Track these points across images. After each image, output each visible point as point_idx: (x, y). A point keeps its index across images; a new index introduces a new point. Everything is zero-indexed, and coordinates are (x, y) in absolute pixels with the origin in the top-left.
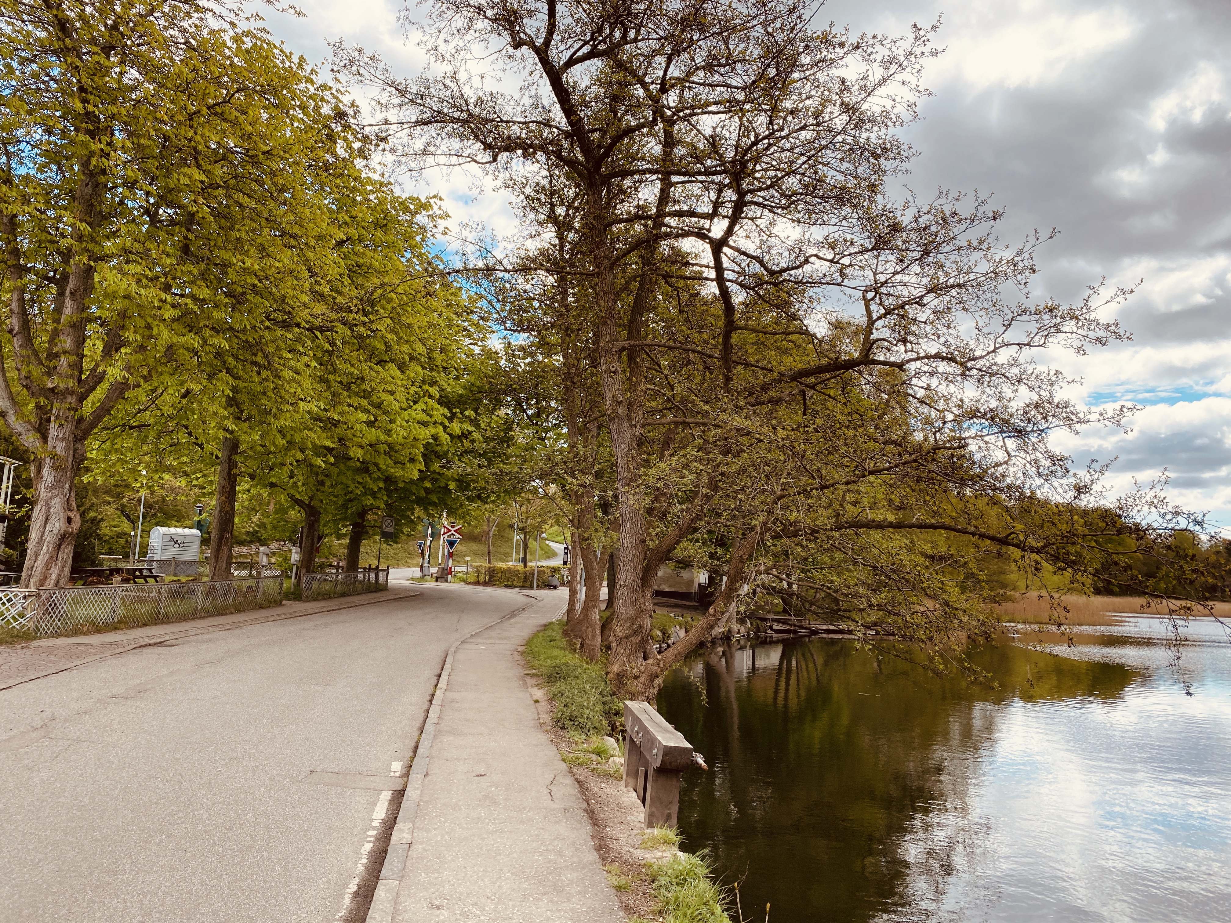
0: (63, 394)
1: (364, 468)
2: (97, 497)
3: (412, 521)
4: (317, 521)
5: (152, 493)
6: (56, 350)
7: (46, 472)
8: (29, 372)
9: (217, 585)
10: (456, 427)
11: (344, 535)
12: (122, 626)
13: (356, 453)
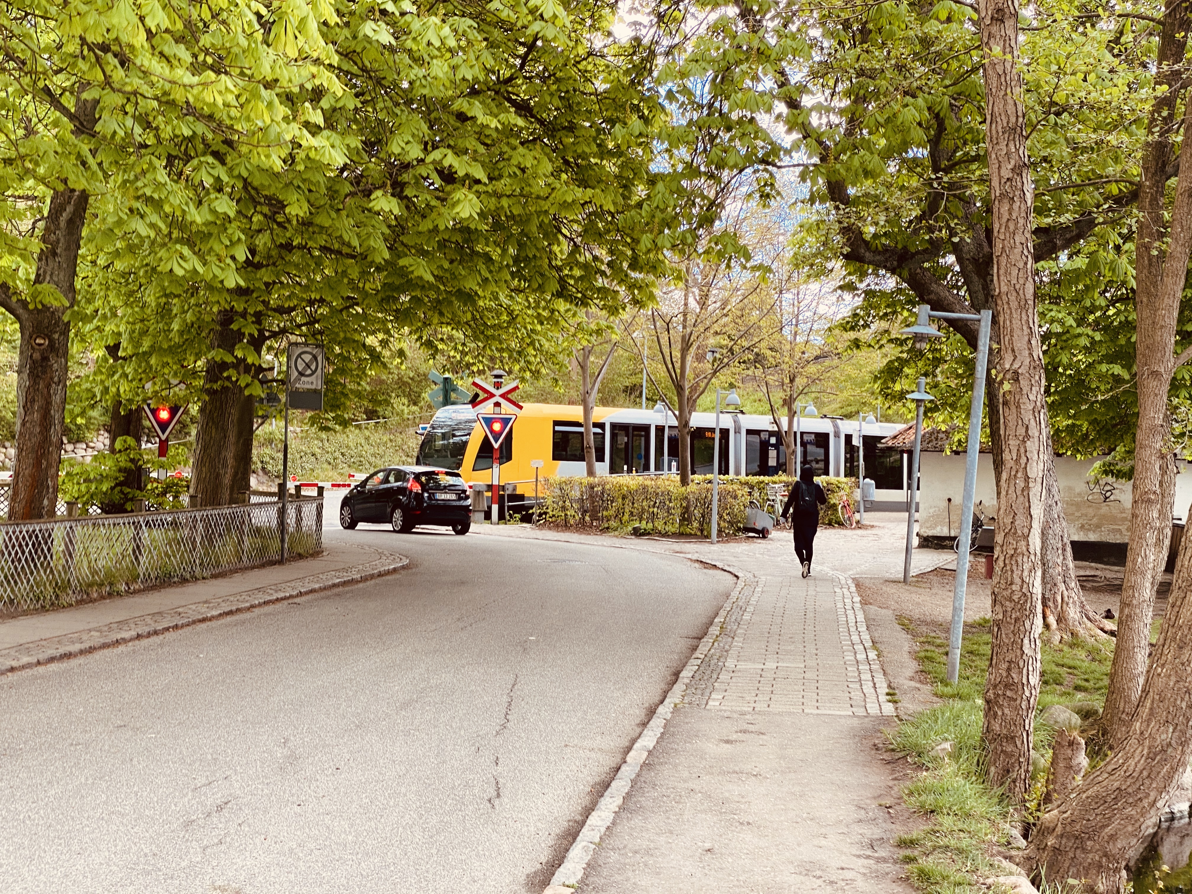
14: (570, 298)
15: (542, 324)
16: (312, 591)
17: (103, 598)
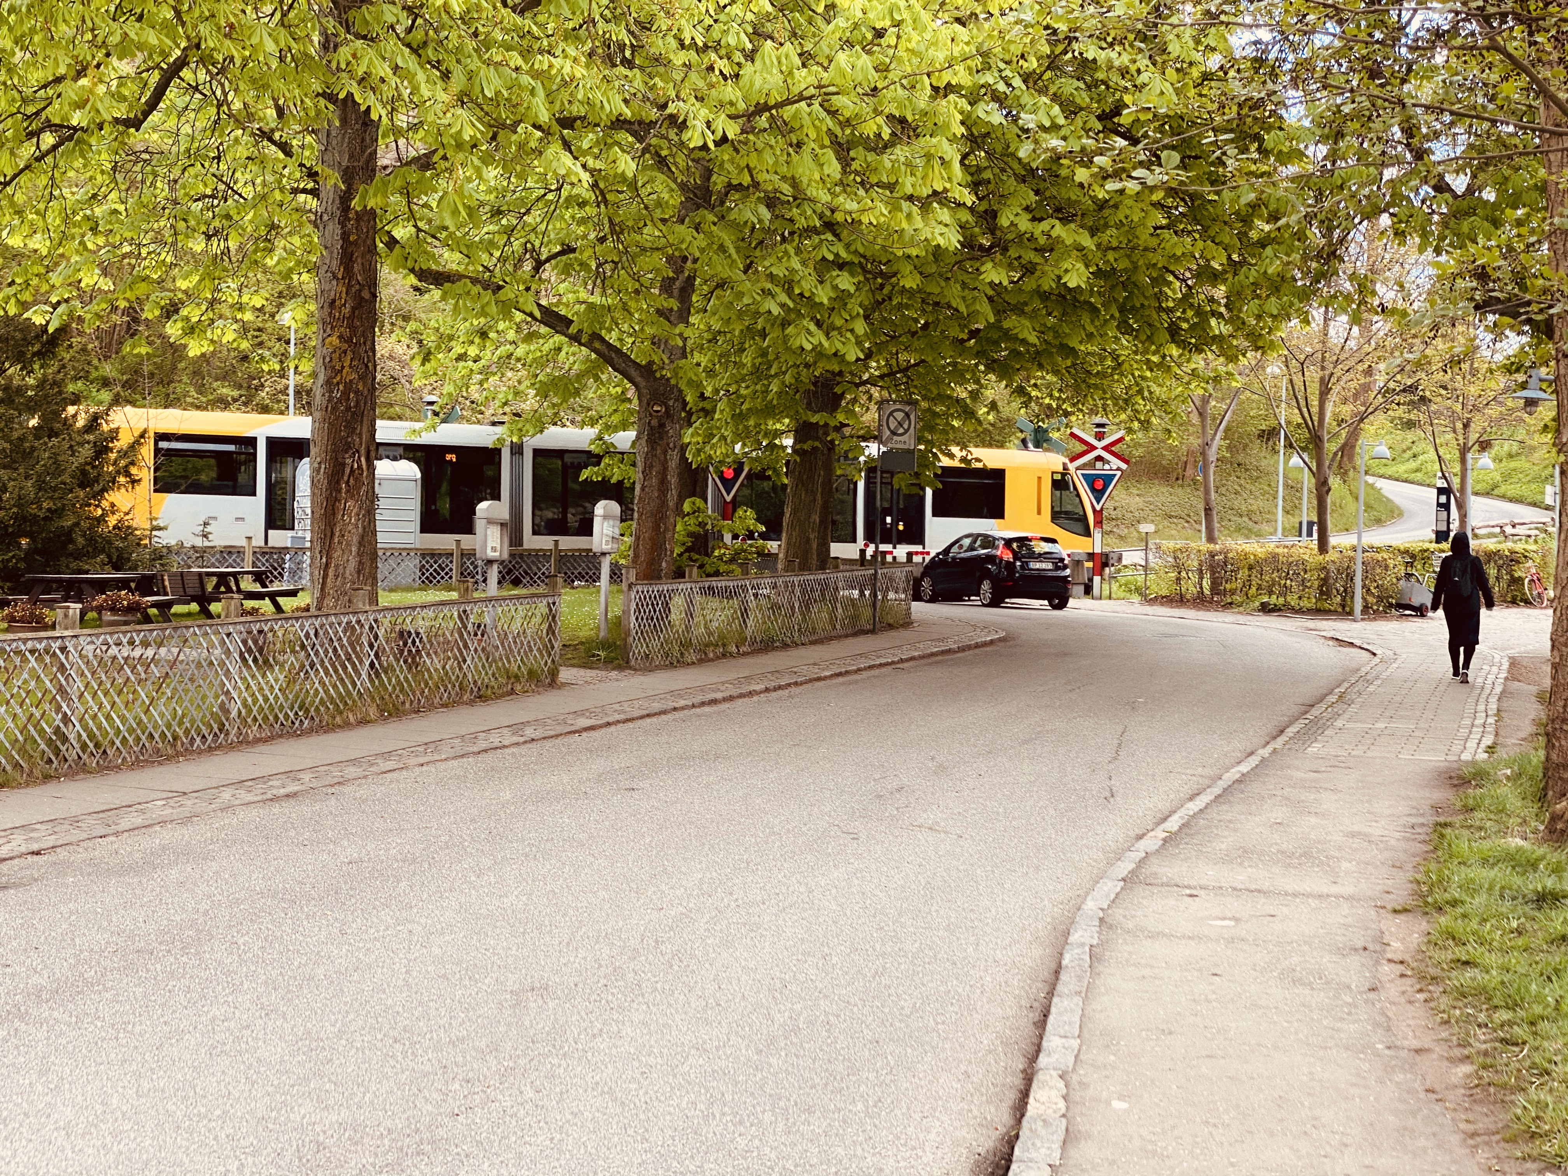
14: (1183, 344)
15: (1152, 370)
16: (912, 659)
17: (718, 658)
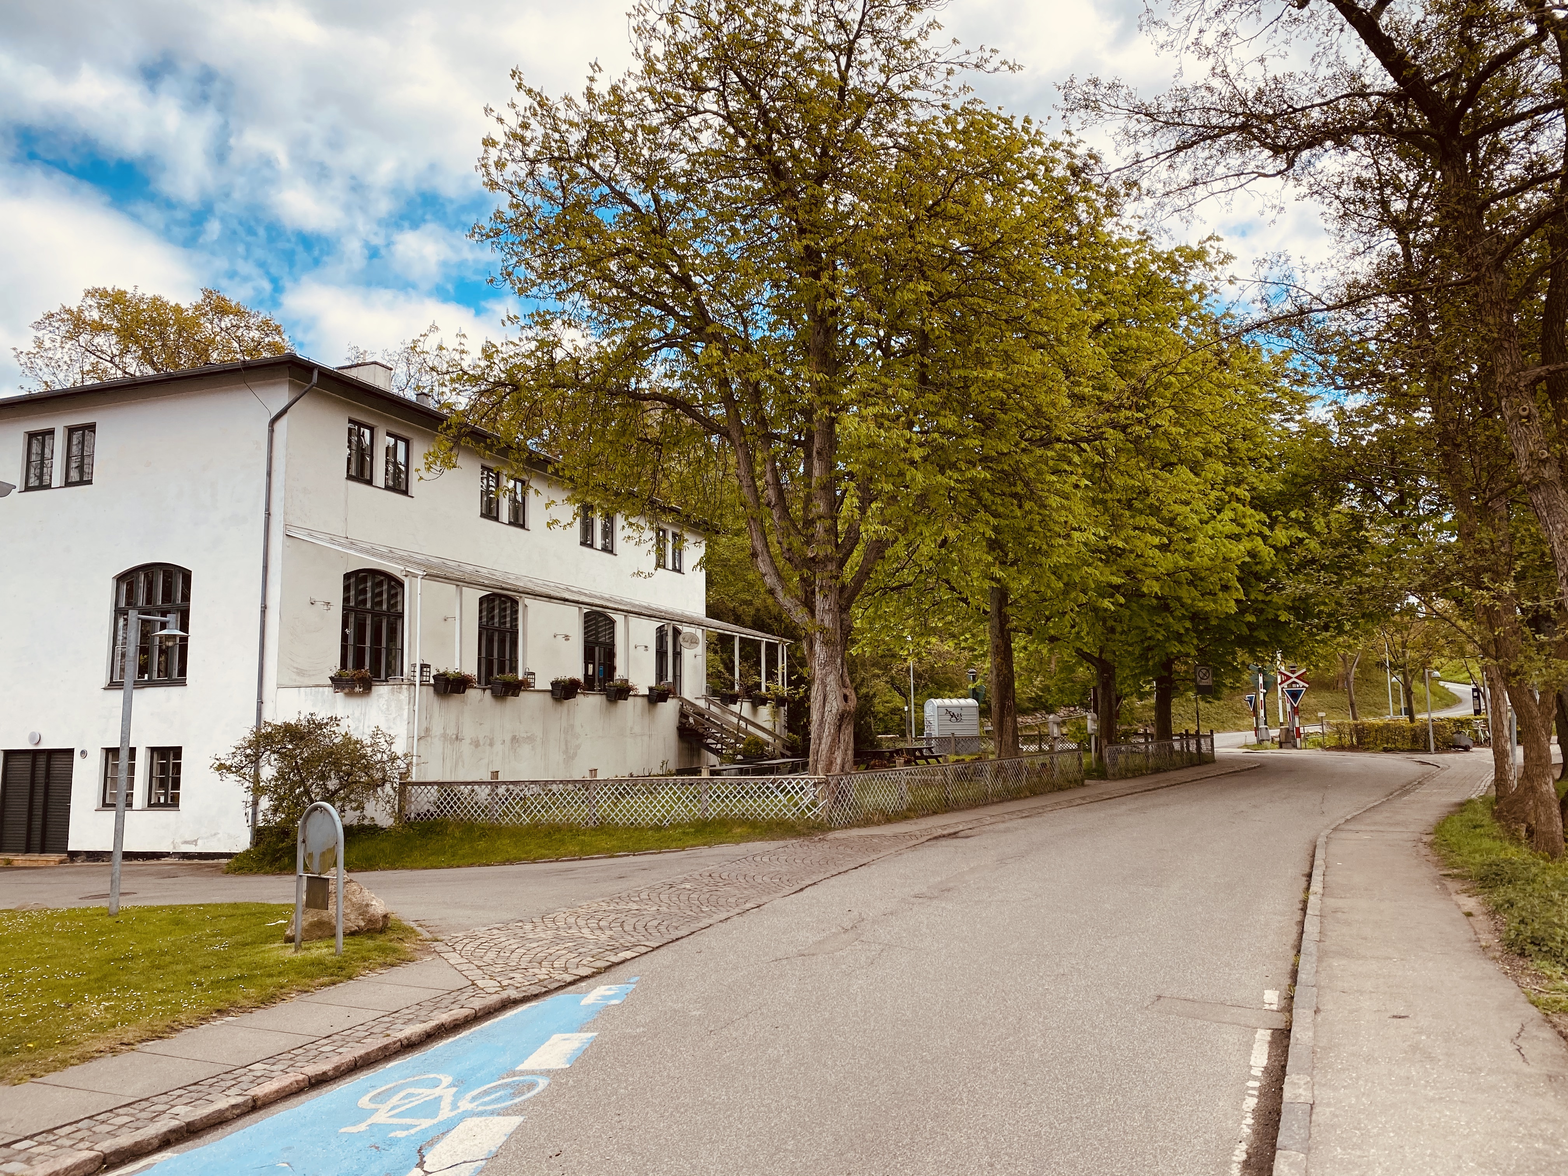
0: (824, 563)
1: (1164, 605)
2: (866, 671)
3: (1235, 668)
4: (1112, 677)
5: (920, 660)
6: (811, 516)
7: (817, 648)
8: (790, 544)
9: (1006, 763)
10: (1281, 536)
11: (1149, 694)
12: (912, 814)
13: (1151, 587)
